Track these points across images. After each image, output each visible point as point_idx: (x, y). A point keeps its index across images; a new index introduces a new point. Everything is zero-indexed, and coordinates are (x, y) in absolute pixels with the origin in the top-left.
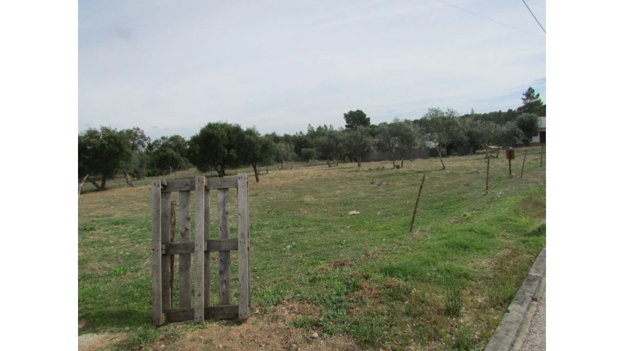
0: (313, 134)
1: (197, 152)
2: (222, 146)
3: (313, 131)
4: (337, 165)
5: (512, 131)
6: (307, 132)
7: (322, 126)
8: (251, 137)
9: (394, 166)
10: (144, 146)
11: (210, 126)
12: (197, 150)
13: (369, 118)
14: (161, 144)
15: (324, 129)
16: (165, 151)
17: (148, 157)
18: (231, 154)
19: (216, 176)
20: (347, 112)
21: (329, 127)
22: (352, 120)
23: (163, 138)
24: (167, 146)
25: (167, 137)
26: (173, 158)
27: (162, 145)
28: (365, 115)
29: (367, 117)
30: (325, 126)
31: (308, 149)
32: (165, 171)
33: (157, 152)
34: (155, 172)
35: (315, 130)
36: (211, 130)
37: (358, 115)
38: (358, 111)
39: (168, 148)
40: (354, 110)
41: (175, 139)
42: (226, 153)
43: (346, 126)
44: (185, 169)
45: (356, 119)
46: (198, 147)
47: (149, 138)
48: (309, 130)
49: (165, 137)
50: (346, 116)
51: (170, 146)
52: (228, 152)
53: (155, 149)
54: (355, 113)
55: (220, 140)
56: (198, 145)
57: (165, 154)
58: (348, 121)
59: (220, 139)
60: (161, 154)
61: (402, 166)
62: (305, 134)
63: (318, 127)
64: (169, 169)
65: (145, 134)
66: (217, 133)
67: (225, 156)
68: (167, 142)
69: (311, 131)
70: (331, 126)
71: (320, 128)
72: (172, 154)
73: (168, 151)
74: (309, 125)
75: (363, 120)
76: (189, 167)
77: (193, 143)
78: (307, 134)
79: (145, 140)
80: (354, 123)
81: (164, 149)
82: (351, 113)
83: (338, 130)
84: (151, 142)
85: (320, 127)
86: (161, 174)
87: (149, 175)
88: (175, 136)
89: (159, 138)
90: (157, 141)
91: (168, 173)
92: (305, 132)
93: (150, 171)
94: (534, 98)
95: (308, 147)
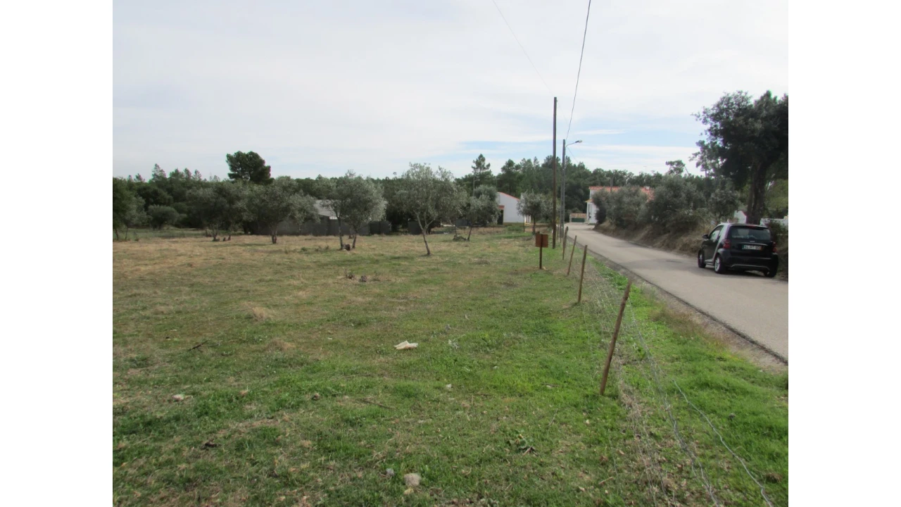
0: (160, 181)
3: (164, 179)
4: (229, 239)
6: (151, 177)
7: (181, 170)
9: (342, 245)
13: (269, 168)
15: (185, 176)
20: (232, 154)
21: (193, 174)
22: (240, 166)
28: (262, 162)
29: (266, 165)
30: (187, 171)
31: (162, 207)
35: (168, 176)
37: (251, 159)
38: (251, 153)
40: (246, 151)
43: (230, 175)
45: (249, 166)
48: (155, 175)
50: (230, 158)
54: (247, 155)
58: (233, 168)
61: (353, 247)
62: (147, 181)
63: (174, 171)
69: (158, 176)
70: (196, 172)
71: (176, 174)
74: (156, 165)
75: (260, 169)
78: (151, 182)
80: (242, 171)
82: (239, 154)
83: (208, 180)
85: (177, 171)
92: (147, 178)
94: (484, 168)
95: (161, 204)
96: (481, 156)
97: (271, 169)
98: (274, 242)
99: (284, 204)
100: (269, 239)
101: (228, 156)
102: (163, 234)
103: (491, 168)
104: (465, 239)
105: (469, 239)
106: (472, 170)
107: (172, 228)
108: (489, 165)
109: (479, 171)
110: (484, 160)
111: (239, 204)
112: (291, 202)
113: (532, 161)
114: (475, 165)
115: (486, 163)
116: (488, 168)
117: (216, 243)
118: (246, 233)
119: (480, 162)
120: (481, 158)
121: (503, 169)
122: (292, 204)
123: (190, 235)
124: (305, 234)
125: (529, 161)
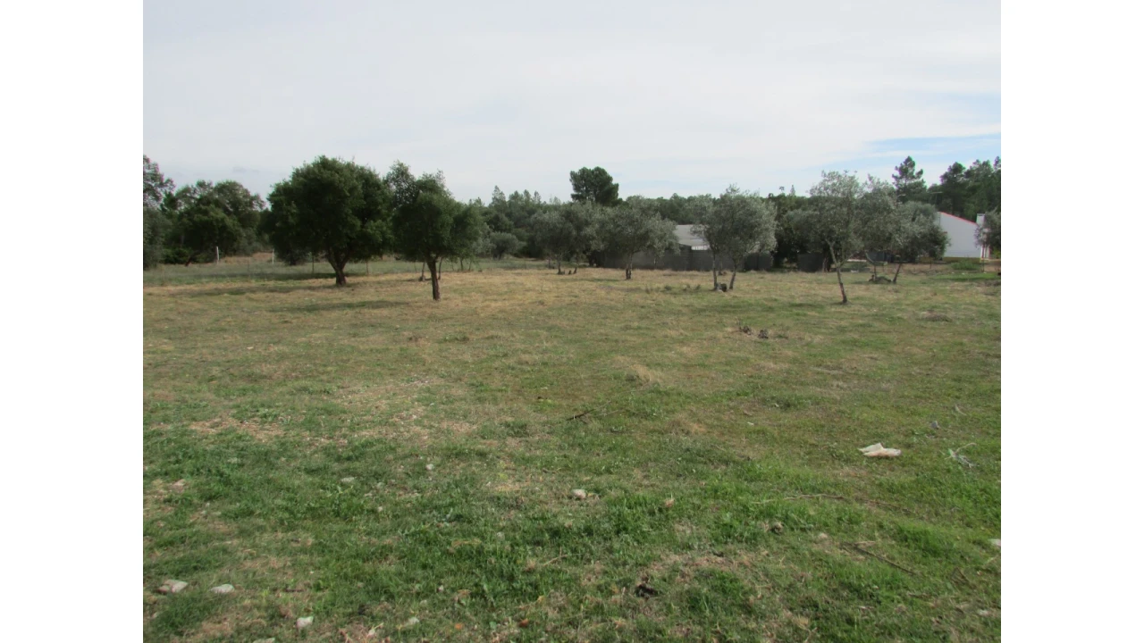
0: (499, 204)
1: (291, 220)
2: (351, 212)
3: (504, 202)
4: (575, 272)
5: (931, 234)
6: (491, 201)
7: (521, 192)
8: (435, 197)
9: (716, 284)
10: (157, 198)
11: (325, 164)
12: (292, 214)
13: (617, 185)
14: (198, 197)
15: (525, 198)
16: (206, 213)
17: (169, 222)
18: (369, 230)
19: (326, 276)
20: (576, 170)
21: (532, 196)
22: (585, 185)
23: (201, 185)
24: (208, 203)
25: (209, 185)
26: (224, 228)
27: (200, 201)
28: (610, 179)
29: (614, 182)
30: (526, 193)
31: (503, 234)
32: (203, 255)
33: (188, 213)
34: (180, 254)
35: (507, 199)
36: (326, 174)
37: (597, 176)
38: (598, 169)
39: (212, 206)
40: (591, 167)
41: (228, 189)
42: (358, 229)
43: (573, 196)
44: (248, 255)
45: (594, 185)
46: (294, 209)
47: (169, 181)
48: (494, 199)
49: (207, 182)
50: (574, 176)
51: (217, 204)
52: (362, 227)
53: (183, 207)
54: (593, 172)
55: (346, 197)
56: (294, 205)
57: (206, 218)
58: (577, 188)
59: (348, 194)
60: (197, 217)
61: (731, 288)
62: (487, 205)
63: (513, 193)
64: (214, 250)
65: (161, 171)
66: (340, 182)
67: (354, 236)
68: (211, 194)
69: (497, 200)
70: (536, 194)
71: (515, 196)
72: (223, 220)
73: (212, 213)
74: (496, 188)
75: (606, 188)
76: (255, 251)
77: (283, 198)
78: (490, 206)
79: (162, 185)
80: (587, 191)
81: (203, 207)
82: (584, 171)
83: (548, 203)
84: (174, 193)
85: (516, 193)
86: (193, 260)
87: (168, 261)
88: (227, 182)
89: (193, 183)
90: (187, 190)
91: (211, 259)
92: (487, 202)
93: (169, 251)
94: (913, 177)
95: (502, 231)
96: (909, 160)
97: (620, 187)
98: (628, 277)
99: (642, 231)
100: (620, 273)
101: (572, 173)
102: (505, 265)
103: (923, 177)
104: (889, 281)
105: (895, 280)
106: (893, 180)
107: (511, 257)
108: (921, 173)
109: (903, 181)
110: (913, 165)
111: (589, 231)
112: (649, 227)
113: (992, 164)
114: (897, 173)
115: (917, 169)
116: (919, 177)
117: (562, 277)
118: (591, 265)
119: (906, 168)
120: (910, 162)
121: (945, 177)
122: (651, 231)
123: (531, 267)
124: (661, 268)
125: (986, 164)
